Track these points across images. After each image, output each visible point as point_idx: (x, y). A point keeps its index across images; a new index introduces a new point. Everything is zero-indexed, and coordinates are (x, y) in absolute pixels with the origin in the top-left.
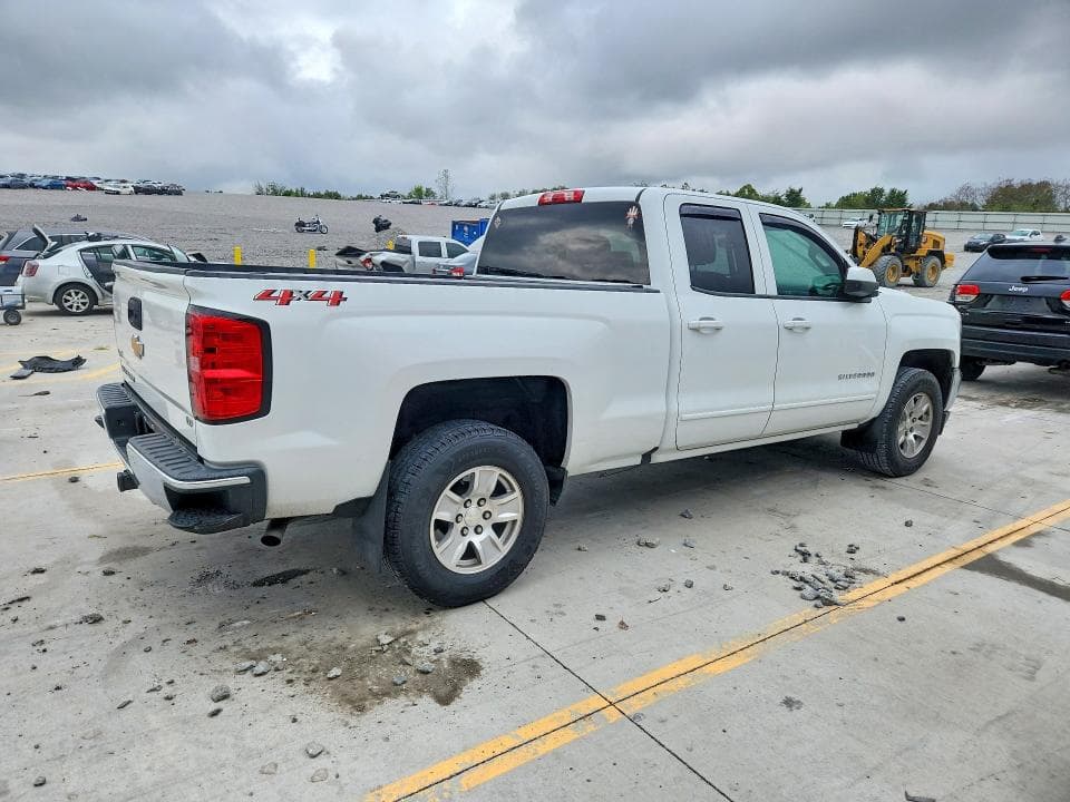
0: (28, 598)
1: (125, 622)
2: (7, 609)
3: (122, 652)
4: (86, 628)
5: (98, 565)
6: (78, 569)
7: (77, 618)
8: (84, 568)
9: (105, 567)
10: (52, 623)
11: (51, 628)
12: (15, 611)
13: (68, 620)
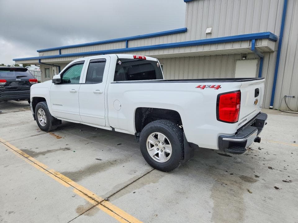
0: (283, 181)
1: (264, 164)
2: (290, 181)
3: (269, 160)
4: (273, 167)
5: (258, 180)
6: (265, 182)
7: (274, 170)
8: (263, 181)
9: (257, 179)
10: (280, 172)
11: (281, 171)
12: (288, 179)
13: (276, 171)
